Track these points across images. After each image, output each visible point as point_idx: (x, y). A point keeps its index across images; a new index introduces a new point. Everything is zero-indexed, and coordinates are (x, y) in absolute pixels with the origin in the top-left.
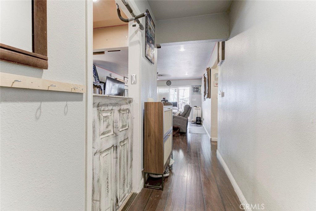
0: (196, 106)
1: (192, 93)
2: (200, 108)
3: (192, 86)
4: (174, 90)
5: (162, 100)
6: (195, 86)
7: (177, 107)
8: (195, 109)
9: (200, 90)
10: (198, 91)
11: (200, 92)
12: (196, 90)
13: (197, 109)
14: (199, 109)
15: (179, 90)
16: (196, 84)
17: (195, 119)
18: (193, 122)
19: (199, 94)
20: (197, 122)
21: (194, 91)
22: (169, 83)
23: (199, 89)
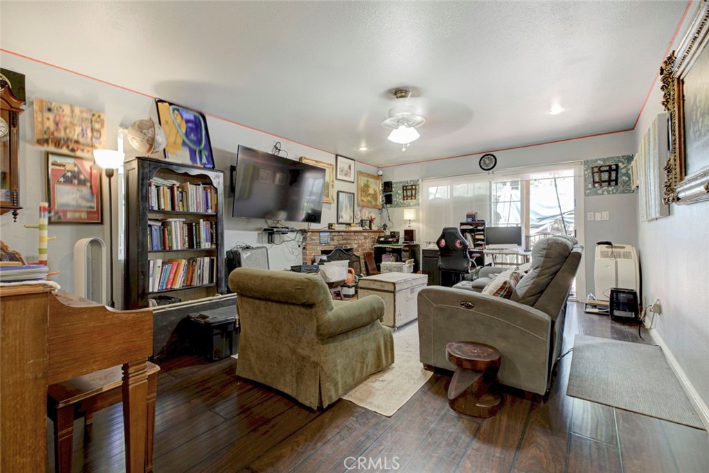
0: (608, 243)
1: (586, 188)
2: (628, 248)
3: (586, 163)
4: (508, 184)
5: (465, 221)
6: (601, 163)
7: (520, 244)
8: (604, 255)
9: (628, 175)
10: (616, 180)
11: (628, 184)
12: (605, 176)
13: (613, 255)
14: (627, 256)
15: (528, 183)
16: (604, 151)
17: (603, 297)
18: (596, 310)
19: (623, 192)
20: (617, 313)
21: (594, 182)
22: (488, 161)
23: (624, 171)
